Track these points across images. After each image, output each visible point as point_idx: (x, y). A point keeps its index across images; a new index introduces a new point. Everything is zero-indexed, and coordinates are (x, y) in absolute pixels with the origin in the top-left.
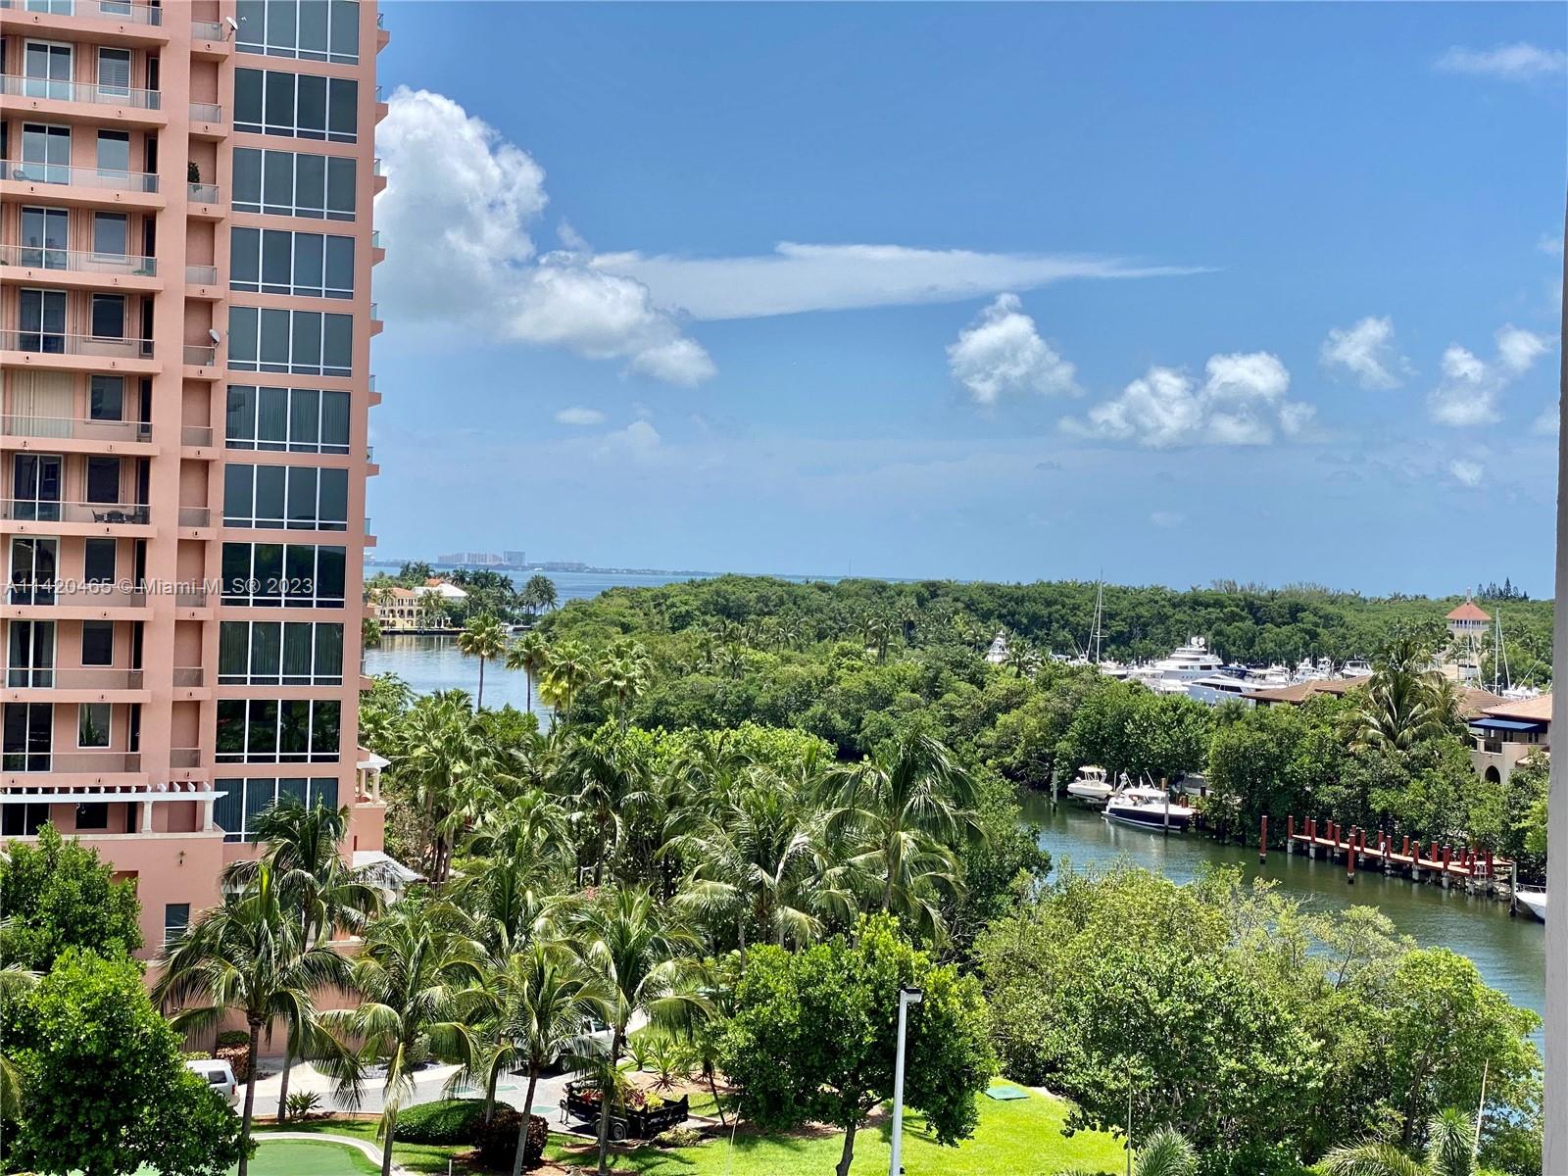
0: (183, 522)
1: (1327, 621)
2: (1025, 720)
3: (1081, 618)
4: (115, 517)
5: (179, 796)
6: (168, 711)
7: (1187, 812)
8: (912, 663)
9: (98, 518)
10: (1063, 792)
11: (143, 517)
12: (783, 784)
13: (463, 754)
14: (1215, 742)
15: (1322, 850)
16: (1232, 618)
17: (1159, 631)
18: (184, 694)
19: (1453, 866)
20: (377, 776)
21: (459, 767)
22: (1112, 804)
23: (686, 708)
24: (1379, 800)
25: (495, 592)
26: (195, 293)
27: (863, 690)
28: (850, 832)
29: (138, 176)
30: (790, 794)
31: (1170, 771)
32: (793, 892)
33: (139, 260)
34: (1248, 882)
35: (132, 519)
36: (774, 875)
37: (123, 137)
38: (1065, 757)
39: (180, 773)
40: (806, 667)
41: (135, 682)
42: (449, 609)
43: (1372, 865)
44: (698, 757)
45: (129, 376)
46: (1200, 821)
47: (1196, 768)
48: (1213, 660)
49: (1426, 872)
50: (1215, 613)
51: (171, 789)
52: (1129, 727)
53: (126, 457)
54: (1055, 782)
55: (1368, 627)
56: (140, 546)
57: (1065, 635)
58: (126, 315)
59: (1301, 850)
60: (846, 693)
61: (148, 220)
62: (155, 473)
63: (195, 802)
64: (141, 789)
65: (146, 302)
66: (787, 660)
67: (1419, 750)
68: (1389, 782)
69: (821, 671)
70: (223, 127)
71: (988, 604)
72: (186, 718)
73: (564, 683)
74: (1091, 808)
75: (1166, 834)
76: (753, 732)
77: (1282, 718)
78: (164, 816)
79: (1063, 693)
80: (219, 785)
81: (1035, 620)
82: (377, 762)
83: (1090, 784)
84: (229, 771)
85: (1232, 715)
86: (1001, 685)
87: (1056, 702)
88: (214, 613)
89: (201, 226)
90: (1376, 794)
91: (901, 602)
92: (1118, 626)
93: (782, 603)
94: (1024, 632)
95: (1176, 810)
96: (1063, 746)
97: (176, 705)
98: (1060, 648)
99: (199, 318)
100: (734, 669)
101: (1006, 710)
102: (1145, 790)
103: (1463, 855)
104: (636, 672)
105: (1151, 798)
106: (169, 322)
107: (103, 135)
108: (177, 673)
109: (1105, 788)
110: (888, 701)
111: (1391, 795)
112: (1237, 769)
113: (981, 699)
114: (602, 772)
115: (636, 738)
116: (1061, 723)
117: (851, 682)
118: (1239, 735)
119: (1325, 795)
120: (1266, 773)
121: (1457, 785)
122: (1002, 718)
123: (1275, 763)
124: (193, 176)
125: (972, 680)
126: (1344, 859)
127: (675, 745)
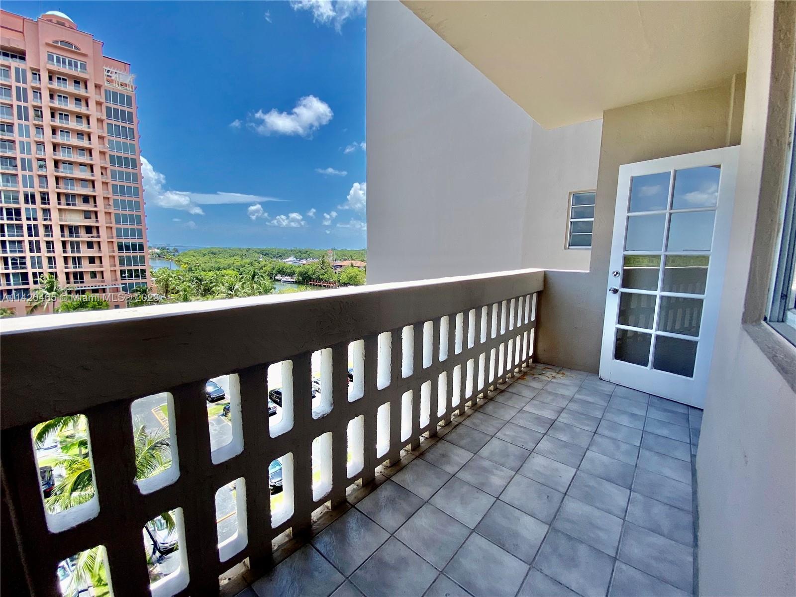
0: (108, 238)
1: (311, 253)
2: (268, 268)
3: (274, 253)
4: (92, 237)
5: (114, 286)
6: (109, 272)
7: (294, 280)
8: (248, 261)
9: (89, 237)
10: (275, 279)
11: (99, 237)
12: (232, 279)
13: (171, 277)
14: (297, 270)
15: (313, 284)
16: (297, 253)
17: (286, 255)
18: (113, 268)
19: (331, 285)
20: (154, 282)
21: (171, 279)
22: (283, 280)
23: (208, 269)
24: (321, 277)
25: (166, 251)
26: (105, 196)
27: (240, 265)
28: (245, 285)
29: (90, 173)
30: (233, 280)
31: (291, 274)
32: (236, 294)
33: (92, 189)
34: (306, 288)
35: (97, 237)
36: (233, 292)
37: (85, 166)
38: (274, 273)
39: (114, 283)
40: (230, 261)
41: (101, 267)
42: (157, 254)
43: (320, 286)
44: (215, 275)
45: (92, 211)
46: (296, 282)
47: (294, 274)
48: (295, 259)
49: (328, 286)
50: (295, 252)
51: (112, 285)
52: (284, 269)
53: (93, 226)
54: (273, 278)
55: (316, 254)
56: (99, 243)
57: (271, 256)
58: (90, 200)
59: (310, 284)
60: (236, 265)
61: (93, 182)
62: (100, 229)
63: (117, 288)
64: (106, 286)
65: (94, 197)
66: (225, 261)
67: (326, 270)
68: (322, 274)
69: (232, 262)
70: (108, 165)
71: (259, 251)
72: (113, 273)
73: (186, 265)
74: (279, 281)
75: (291, 283)
76: (224, 271)
77: (307, 266)
78: (111, 290)
79: (273, 264)
80: (122, 284)
81: (267, 254)
82: (154, 279)
83: (279, 277)
84: (124, 282)
85: (300, 266)
86: (263, 263)
87: (272, 266)
88: (117, 254)
89: (105, 184)
90: (320, 276)
91: (244, 251)
92: (280, 254)
93: (222, 251)
94: (265, 255)
95: (292, 280)
96: (274, 272)
97: (111, 271)
98: (271, 258)
99: (107, 200)
100: (216, 262)
101: (264, 267)
102: (287, 277)
103: (332, 284)
104: (201, 262)
105: (288, 278)
106: (100, 201)
107: (80, 165)
108: (110, 265)
109: (281, 278)
110: (244, 266)
111: (323, 276)
112: (301, 274)
113: (260, 265)
114: (197, 278)
115: (203, 273)
116: (273, 269)
117: (238, 264)
118: (301, 269)
119: (314, 277)
120: (305, 274)
121: (331, 274)
122: (264, 268)
123: (306, 273)
124: (102, 174)
125: (258, 263)
126: (317, 285)
127: (211, 274)
